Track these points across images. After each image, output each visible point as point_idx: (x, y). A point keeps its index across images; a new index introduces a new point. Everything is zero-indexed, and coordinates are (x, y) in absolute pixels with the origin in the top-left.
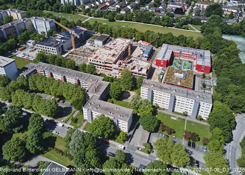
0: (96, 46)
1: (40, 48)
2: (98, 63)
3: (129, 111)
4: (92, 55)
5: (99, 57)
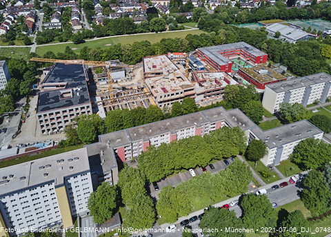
0: (119, 80)
1: (48, 117)
2: (173, 97)
3: (304, 123)
4: (153, 90)
5: (168, 88)
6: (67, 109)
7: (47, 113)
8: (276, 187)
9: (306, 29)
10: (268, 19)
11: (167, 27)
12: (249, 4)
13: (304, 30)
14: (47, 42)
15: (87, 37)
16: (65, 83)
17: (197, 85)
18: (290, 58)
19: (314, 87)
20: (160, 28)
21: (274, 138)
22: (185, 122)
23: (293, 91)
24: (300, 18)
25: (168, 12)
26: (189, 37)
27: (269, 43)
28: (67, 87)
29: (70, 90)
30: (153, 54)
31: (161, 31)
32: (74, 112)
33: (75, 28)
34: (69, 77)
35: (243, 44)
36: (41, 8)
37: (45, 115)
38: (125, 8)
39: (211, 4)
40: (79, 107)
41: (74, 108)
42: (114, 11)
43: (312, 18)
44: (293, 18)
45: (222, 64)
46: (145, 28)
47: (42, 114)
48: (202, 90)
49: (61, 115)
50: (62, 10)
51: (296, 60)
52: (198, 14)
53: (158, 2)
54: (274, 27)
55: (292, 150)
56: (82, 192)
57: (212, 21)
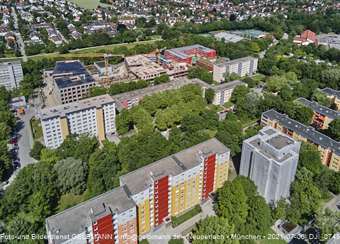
0: (108, 74)
1: (67, 92)
2: (152, 78)
3: (237, 81)
4: (137, 74)
5: (148, 72)
6: (80, 86)
7: (67, 89)
8: (222, 113)
9: (243, 35)
10: (215, 30)
11: (137, 39)
12: (201, 21)
13: (241, 36)
14: (36, 54)
15: (70, 49)
16: (71, 73)
17: (168, 70)
18: (231, 52)
19: (243, 64)
20: (132, 39)
21: (219, 89)
22: (164, 86)
23: (231, 67)
24: (239, 29)
25: (135, 28)
26: (157, 42)
27: (215, 43)
28: (74, 75)
29: (77, 77)
30: (131, 55)
31: (132, 42)
32: (85, 88)
33: (56, 43)
34: (72, 70)
35: (198, 46)
36: (15, 30)
37: (65, 91)
38: (95, 27)
39: (170, 21)
40: (88, 84)
41: (85, 85)
42: (86, 29)
43: (248, 29)
44: (234, 29)
45: (184, 58)
46: (119, 40)
47: (63, 89)
48: (172, 72)
49: (76, 90)
50: (38, 30)
51: (234, 52)
52: (161, 28)
53: (124, 21)
54: (220, 35)
55: (230, 95)
56: (109, 117)
57: (173, 32)
